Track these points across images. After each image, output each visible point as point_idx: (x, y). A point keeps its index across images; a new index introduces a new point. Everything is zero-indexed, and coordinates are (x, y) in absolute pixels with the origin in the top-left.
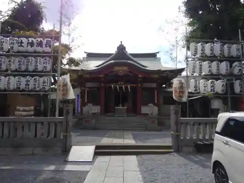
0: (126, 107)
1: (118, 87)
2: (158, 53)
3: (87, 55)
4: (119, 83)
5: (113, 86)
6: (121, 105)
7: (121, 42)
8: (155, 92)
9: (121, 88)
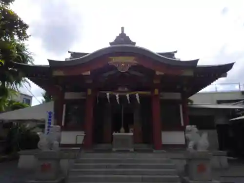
0: (131, 134)
1: (117, 96)
2: (176, 52)
3: (71, 55)
4: (120, 89)
5: (108, 94)
6: (122, 129)
7: (123, 29)
8: (179, 107)
9: (122, 98)
